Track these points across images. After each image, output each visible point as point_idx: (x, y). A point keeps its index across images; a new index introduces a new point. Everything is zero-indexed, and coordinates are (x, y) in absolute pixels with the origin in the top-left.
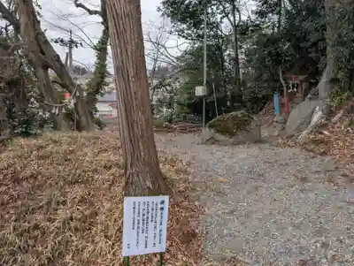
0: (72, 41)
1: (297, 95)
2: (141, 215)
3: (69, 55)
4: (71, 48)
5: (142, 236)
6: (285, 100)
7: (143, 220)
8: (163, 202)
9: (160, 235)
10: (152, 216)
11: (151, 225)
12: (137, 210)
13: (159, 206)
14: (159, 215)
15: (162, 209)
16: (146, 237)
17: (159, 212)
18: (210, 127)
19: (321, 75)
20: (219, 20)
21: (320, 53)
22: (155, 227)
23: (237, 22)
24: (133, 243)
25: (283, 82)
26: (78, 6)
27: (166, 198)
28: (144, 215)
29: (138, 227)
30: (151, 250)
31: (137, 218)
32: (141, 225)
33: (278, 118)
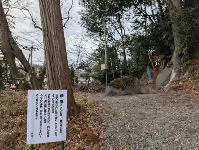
0: (32, 48)
1: (160, 67)
2: (43, 106)
3: (31, 55)
4: (32, 51)
5: (44, 125)
6: (154, 70)
7: (45, 111)
8: (62, 95)
9: (61, 125)
10: (53, 108)
11: (53, 116)
12: (39, 102)
13: (59, 98)
14: (59, 106)
15: (62, 101)
16: (48, 126)
17: (59, 104)
18: (110, 85)
19: (172, 54)
20: (113, 31)
21: (170, 43)
22: (56, 118)
23: (123, 34)
24: (37, 132)
25: (151, 60)
26: (36, 27)
27: (65, 92)
28: (45, 106)
29: (41, 117)
30: (52, 139)
31: (39, 109)
32: (43, 115)
33: (150, 81)
